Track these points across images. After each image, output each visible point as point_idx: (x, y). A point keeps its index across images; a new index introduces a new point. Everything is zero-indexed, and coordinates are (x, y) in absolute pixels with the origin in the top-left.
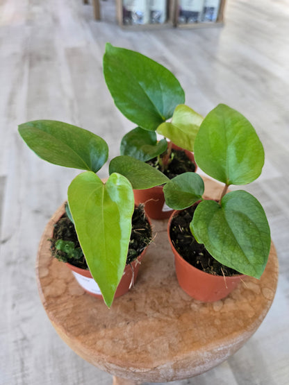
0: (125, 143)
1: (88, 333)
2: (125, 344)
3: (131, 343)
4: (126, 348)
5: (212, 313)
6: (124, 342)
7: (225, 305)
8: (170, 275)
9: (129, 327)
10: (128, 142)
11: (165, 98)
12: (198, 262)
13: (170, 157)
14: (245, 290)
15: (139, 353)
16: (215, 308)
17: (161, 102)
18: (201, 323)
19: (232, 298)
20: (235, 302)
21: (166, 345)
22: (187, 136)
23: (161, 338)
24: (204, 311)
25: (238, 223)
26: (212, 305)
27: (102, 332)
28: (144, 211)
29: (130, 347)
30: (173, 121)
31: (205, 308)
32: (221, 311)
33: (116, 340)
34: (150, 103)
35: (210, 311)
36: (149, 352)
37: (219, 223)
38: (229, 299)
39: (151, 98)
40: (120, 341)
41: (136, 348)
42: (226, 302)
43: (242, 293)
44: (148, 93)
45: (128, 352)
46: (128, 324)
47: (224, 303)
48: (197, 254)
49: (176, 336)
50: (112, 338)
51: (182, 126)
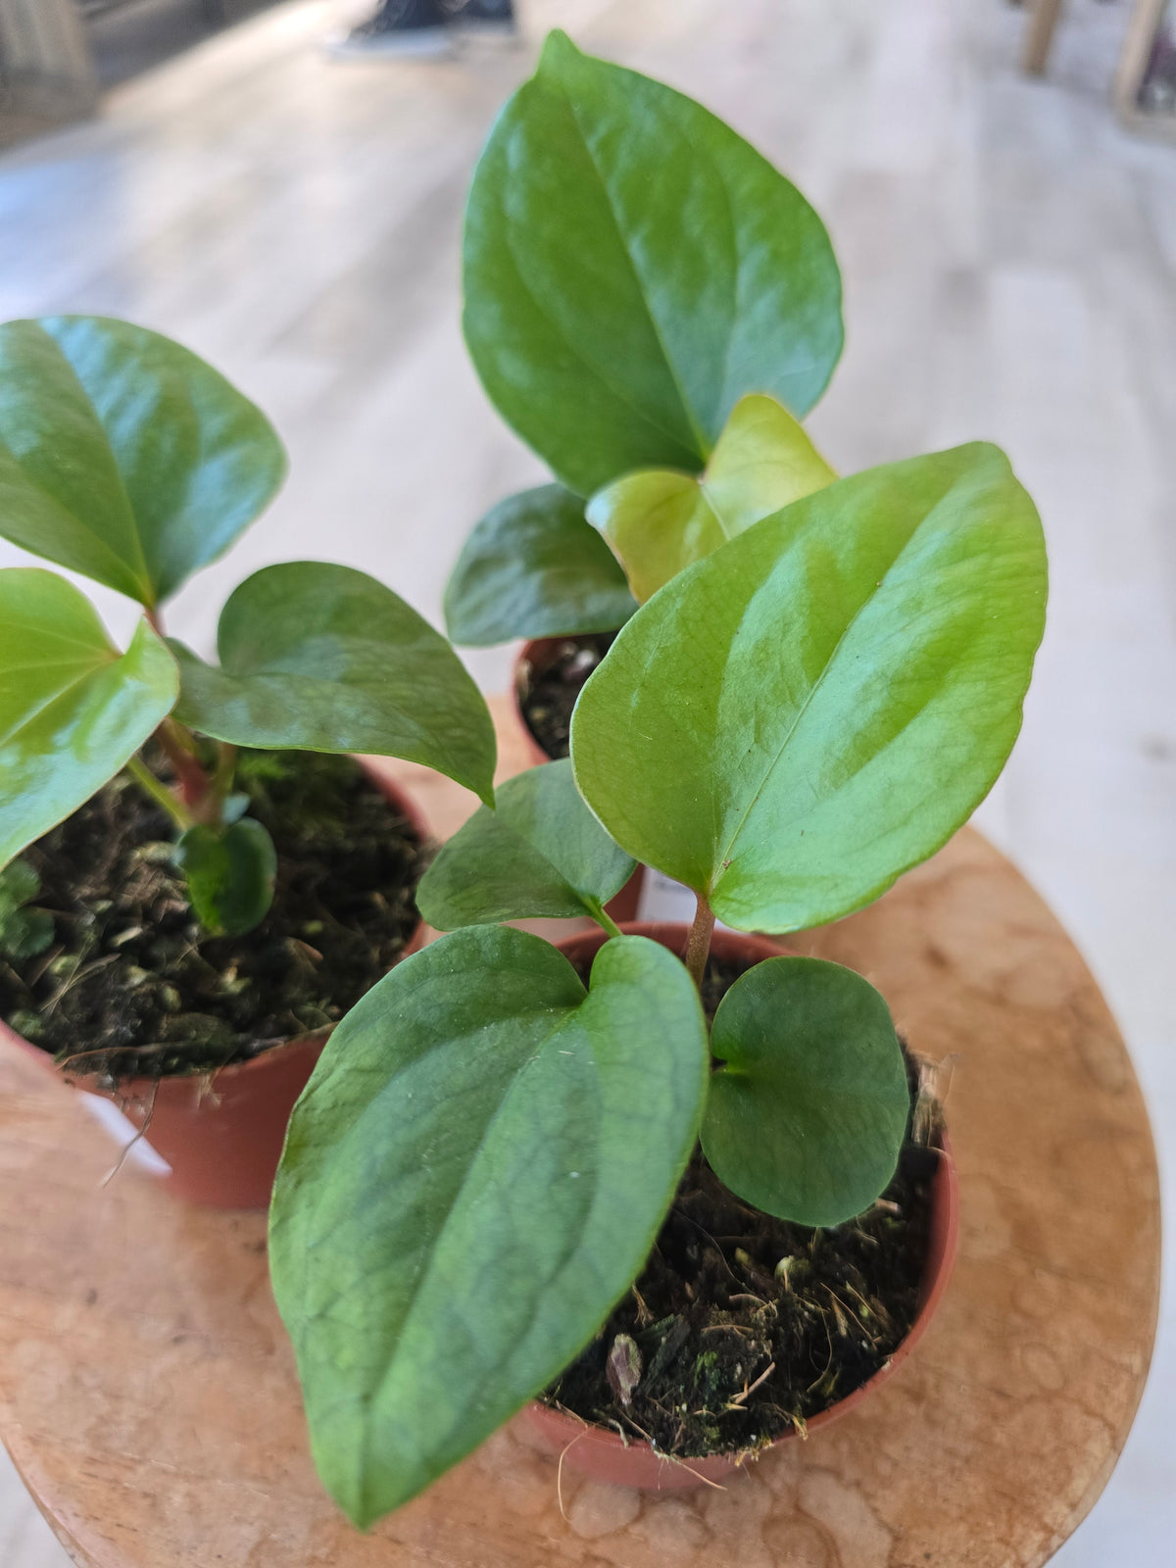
1: (19, 1284)
2: (103, 1420)
3: (129, 1428)
4: (95, 1437)
5: (546, 1527)
6: (105, 1407)
7: (636, 1530)
9: (170, 1359)
14: (800, 1515)
15: (126, 1494)
16: (579, 1509)
18: (467, 1542)
19: (700, 1514)
20: (698, 1547)
21: (249, 1534)
23: (251, 1486)
24: (524, 1493)
26: (575, 1489)
27: (66, 1315)
29: (115, 1444)
31: (533, 1481)
32: (599, 1550)
33: (89, 1381)
35: (550, 1508)
36: (162, 1520)
38: (681, 1512)
39: (666, 338)
40: (97, 1396)
41: (131, 1466)
42: (656, 1515)
43: (769, 1523)
44: (659, 302)
45: (92, 1461)
46: (177, 1340)
47: (640, 1517)
49: (314, 1528)
50: (80, 1363)
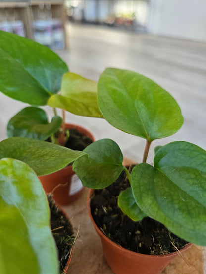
0: (12, 128)
8: (99, 265)
10: (15, 127)
11: (48, 73)
12: (140, 245)
13: (66, 135)
17: (44, 77)
22: (83, 104)
25: (191, 182)
28: (54, 202)
30: (63, 92)
34: (33, 79)
37: (167, 189)
39: (33, 75)
44: (29, 70)
48: (134, 235)
51: (74, 95)
